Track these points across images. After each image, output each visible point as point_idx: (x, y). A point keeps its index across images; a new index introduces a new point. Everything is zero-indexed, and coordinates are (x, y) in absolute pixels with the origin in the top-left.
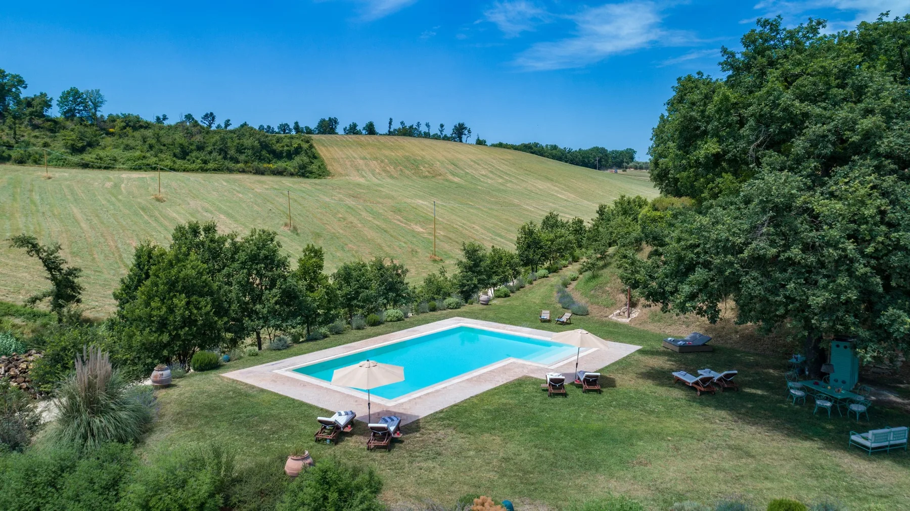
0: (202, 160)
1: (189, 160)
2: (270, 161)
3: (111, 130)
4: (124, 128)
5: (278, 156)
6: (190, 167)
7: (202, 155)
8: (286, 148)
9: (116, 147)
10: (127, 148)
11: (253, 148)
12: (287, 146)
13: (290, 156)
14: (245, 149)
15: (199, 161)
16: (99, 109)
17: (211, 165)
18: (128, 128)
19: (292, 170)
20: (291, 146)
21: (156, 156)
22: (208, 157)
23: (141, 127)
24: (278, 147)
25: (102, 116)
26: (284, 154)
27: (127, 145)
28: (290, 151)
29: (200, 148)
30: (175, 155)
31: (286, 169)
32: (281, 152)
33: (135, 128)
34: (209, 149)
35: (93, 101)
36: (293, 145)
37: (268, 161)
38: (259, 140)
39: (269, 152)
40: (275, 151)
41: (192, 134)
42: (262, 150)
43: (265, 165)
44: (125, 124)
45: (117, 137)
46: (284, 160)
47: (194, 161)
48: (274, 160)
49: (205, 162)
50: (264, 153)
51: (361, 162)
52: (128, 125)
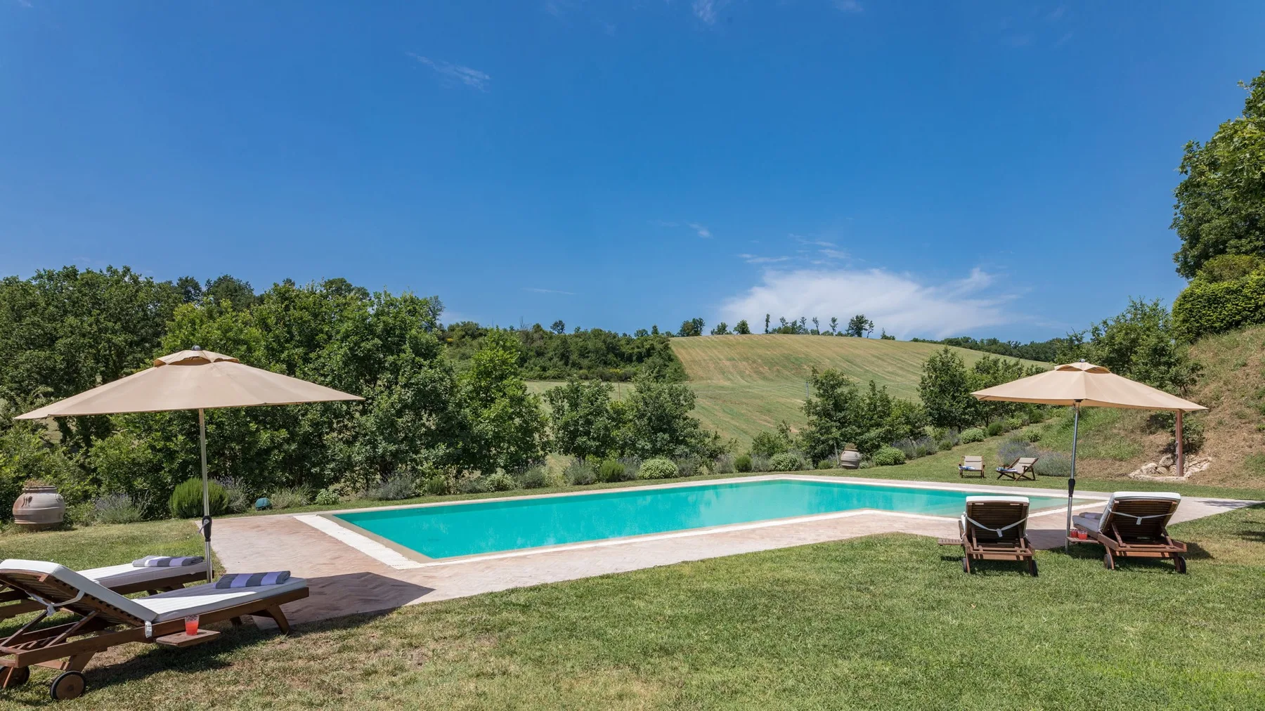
0: (541, 367)
2: (617, 366)
3: (449, 340)
4: (464, 337)
5: (629, 359)
7: (542, 361)
8: (636, 350)
9: (452, 357)
10: (464, 357)
11: (597, 351)
12: (638, 347)
13: (640, 359)
14: (588, 353)
15: (538, 368)
16: (438, 317)
17: (548, 373)
18: (467, 337)
20: (643, 347)
22: (547, 364)
23: (481, 334)
24: (626, 350)
25: (441, 325)
26: (634, 358)
27: (464, 355)
28: (640, 353)
29: (540, 354)
31: (634, 374)
32: (631, 355)
33: (474, 337)
34: (550, 355)
35: (432, 309)
36: (645, 347)
37: (615, 365)
38: (604, 342)
39: (616, 355)
40: (624, 354)
41: (533, 341)
42: (608, 354)
43: (611, 371)
44: (464, 333)
45: (454, 346)
46: (633, 364)
47: (532, 368)
48: (622, 364)
49: (544, 369)
50: (611, 356)
51: (728, 363)
52: (467, 333)
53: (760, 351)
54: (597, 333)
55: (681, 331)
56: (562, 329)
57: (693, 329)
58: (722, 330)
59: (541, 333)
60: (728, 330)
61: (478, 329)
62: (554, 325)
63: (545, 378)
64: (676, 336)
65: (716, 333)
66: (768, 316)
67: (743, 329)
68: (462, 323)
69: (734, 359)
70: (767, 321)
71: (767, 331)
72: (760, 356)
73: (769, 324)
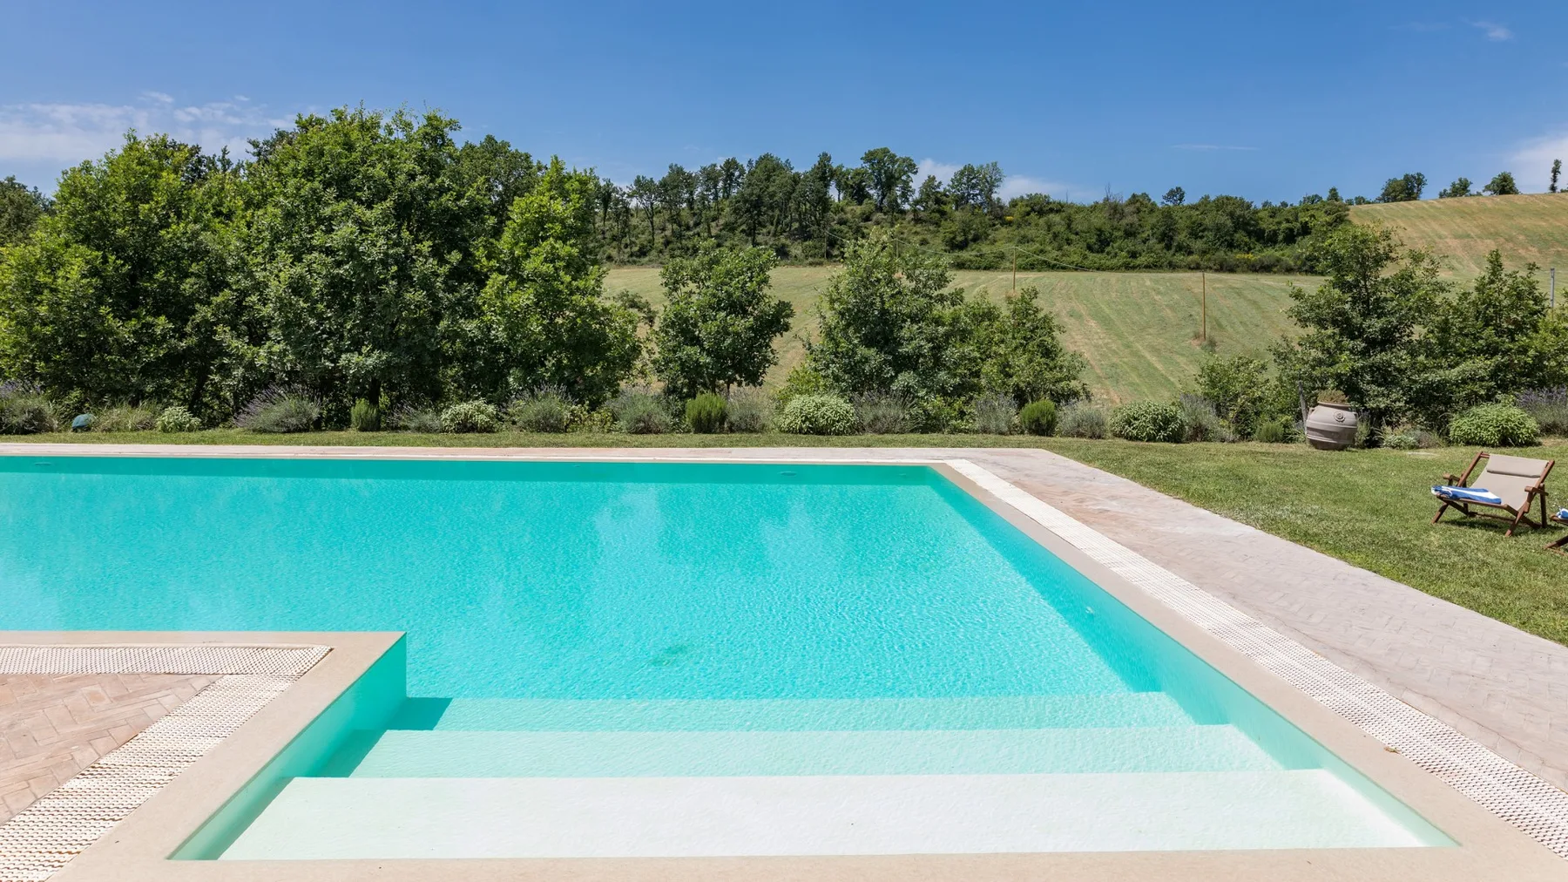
0: (1128, 252)
1: (1108, 253)
2: (1250, 249)
3: (1009, 218)
4: (1028, 214)
5: (1270, 240)
6: (1108, 263)
7: (1130, 244)
8: (1284, 225)
9: (1010, 240)
10: (1025, 240)
11: (1218, 228)
12: (1288, 221)
13: (1290, 238)
14: (1203, 231)
15: (1124, 254)
16: (996, 190)
17: (1142, 260)
18: (1032, 214)
19: (1292, 263)
20: (1296, 220)
21: (1060, 249)
22: (1139, 248)
23: (1051, 210)
24: (1267, 225)
25: (999, 199)
26: (1281, 237)
27: (1024, 237)
28: (1291, 230)
29: (1130, 234)
30: (1090, 248)
31: (1278, 260)
32: (1275, 233)
33: (1041, 213)
34: (1145, 235)
35: (989, 179)
36: (1300, 220)
37: (1246, 248)
38: (1231, 215)
39: (1249, 234)
40: (1264, 231)
41: (1123, 215)
42: (1235, 231)
43: (1239, 256)
44: (1029, 209)
45: (1015, 227)
46: (1277, 246)
47: (1116, 254)
48: (1258, 246)
49: (1134, 255)
50: (1240, 236)
51: (1453, 243)
52: (1033, 210)
53: (1527, 222)
54: (1222, 203)
55: (1383, 195)
56: (1181, 200)
57: (1407, 189)
58: (1461, 189)
59: (1138, 204)
60: (1473, 189)
61: (1048, 203)
62: (1168, 194)
63: (1134, 268)
64: (1373, 203)
65: (1449, 195)
66: (1557, 163)
67: (1504, 186)
68: (1028, 196)
69: (1468, 236)
70: (1556, 171)
71: (1553, 189)
72: (1523, 230)
73: (1558, 176)
